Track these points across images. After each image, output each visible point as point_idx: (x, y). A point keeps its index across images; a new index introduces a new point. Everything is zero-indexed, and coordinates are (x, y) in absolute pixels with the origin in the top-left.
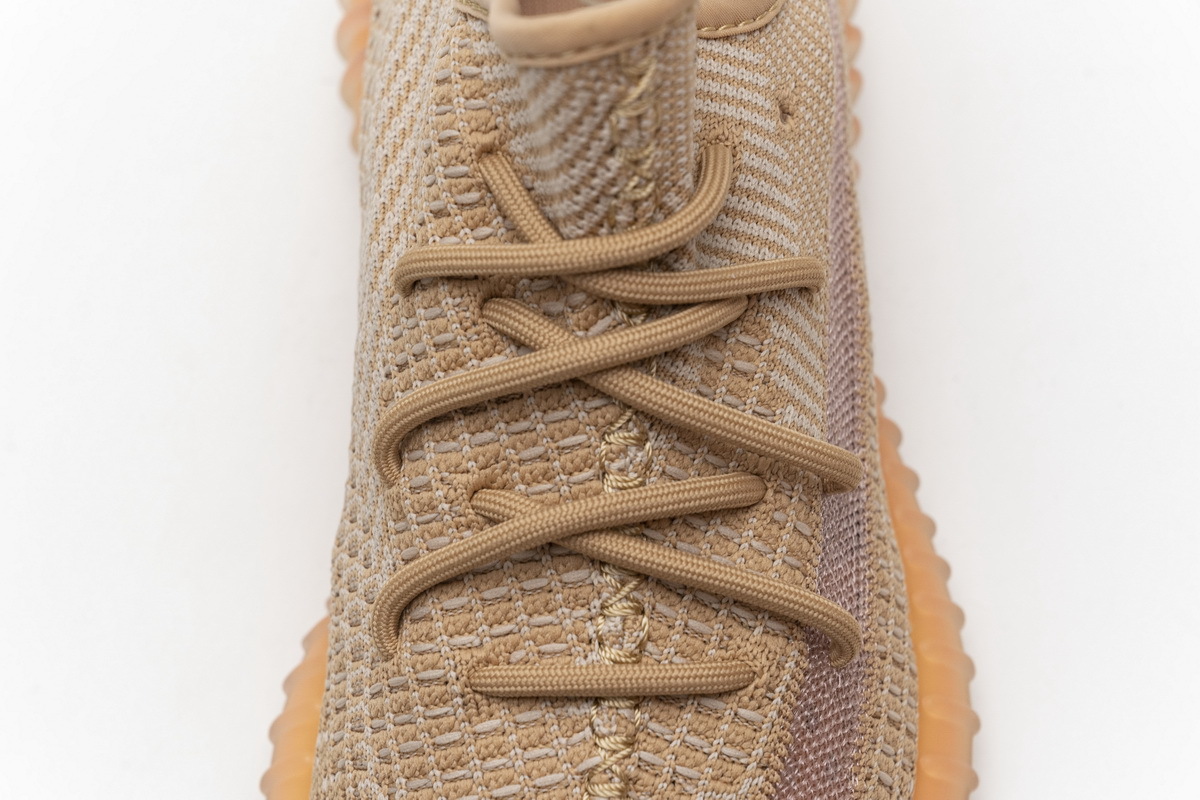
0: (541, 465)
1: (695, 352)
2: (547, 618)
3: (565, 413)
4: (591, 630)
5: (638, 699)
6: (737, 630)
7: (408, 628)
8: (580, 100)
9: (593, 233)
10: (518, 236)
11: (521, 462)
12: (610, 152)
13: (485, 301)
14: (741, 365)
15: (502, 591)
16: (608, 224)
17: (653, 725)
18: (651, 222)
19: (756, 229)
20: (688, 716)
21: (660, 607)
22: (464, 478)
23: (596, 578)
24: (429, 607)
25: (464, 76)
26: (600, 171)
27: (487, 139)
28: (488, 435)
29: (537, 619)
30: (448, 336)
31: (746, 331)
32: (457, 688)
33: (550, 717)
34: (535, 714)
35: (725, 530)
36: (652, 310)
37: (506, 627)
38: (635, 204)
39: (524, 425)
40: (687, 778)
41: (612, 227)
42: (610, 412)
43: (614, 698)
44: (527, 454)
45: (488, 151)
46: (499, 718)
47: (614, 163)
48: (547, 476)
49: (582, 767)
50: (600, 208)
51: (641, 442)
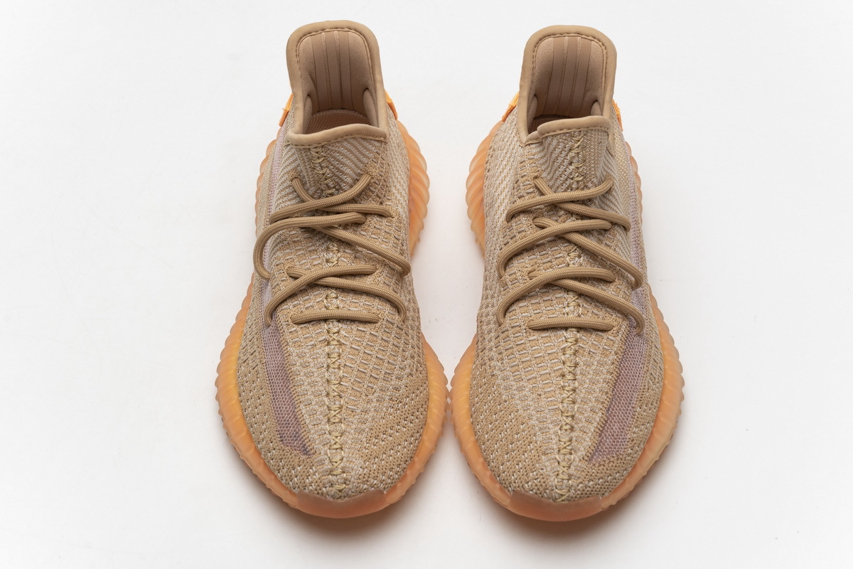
0: (550, 264)
1: (595, 234)
2: (551, 308)
3: (557, 248)
4: (564, 310)
5: (580, 328)
6: (607, 315)
7: (508, 315)
8: (561, 145)
9: (565, 191)
10: (542, 194)
11: (544, 263)
12: (571, 163)
13: (534, 219)
14: (608, 243)
15: (537, 301)
16: (570, 188)
17: (583, 337)
18: (583, 189)
19: (608, 203)
20: (593, 336)
21: (585, 305)
22: (526, 269)
23: (566, 296)
24: (514, 307)
25: (529, 159)
26: (567, 170)
27: (536, 174)
28: (533, 257)
29: (548, 308)
30: (523, 229)
31: (610, 234)
32: (524, 327)
33: (552, 334)
34: (548, 334)
35: (604, 287)
36: (583, 217)
37: (538, 311)
38: (578, 182)
39: (544, 252)
40: (593, 353)
41: (572, 190)
42: (570, 247)
43: (572, 327)
44: (545, 261)
45: (536, 178)
46: (536, 336)
47: (571, 167)
48: (551, 267)
49: (562, 347)
50: (568, 182)
51: (579, 257)
